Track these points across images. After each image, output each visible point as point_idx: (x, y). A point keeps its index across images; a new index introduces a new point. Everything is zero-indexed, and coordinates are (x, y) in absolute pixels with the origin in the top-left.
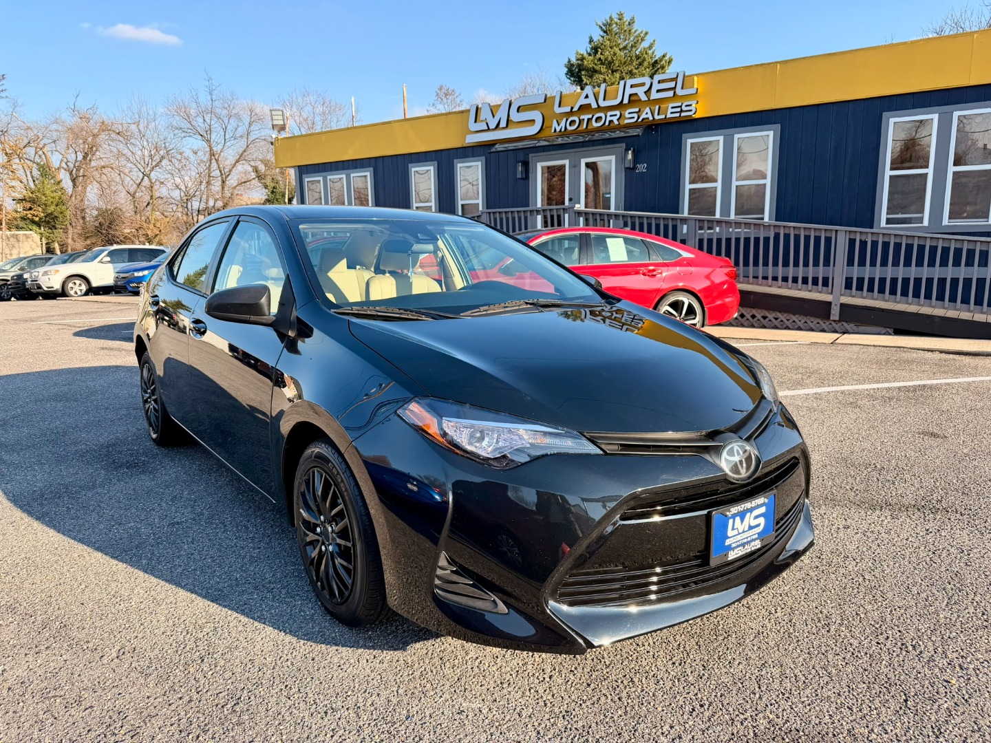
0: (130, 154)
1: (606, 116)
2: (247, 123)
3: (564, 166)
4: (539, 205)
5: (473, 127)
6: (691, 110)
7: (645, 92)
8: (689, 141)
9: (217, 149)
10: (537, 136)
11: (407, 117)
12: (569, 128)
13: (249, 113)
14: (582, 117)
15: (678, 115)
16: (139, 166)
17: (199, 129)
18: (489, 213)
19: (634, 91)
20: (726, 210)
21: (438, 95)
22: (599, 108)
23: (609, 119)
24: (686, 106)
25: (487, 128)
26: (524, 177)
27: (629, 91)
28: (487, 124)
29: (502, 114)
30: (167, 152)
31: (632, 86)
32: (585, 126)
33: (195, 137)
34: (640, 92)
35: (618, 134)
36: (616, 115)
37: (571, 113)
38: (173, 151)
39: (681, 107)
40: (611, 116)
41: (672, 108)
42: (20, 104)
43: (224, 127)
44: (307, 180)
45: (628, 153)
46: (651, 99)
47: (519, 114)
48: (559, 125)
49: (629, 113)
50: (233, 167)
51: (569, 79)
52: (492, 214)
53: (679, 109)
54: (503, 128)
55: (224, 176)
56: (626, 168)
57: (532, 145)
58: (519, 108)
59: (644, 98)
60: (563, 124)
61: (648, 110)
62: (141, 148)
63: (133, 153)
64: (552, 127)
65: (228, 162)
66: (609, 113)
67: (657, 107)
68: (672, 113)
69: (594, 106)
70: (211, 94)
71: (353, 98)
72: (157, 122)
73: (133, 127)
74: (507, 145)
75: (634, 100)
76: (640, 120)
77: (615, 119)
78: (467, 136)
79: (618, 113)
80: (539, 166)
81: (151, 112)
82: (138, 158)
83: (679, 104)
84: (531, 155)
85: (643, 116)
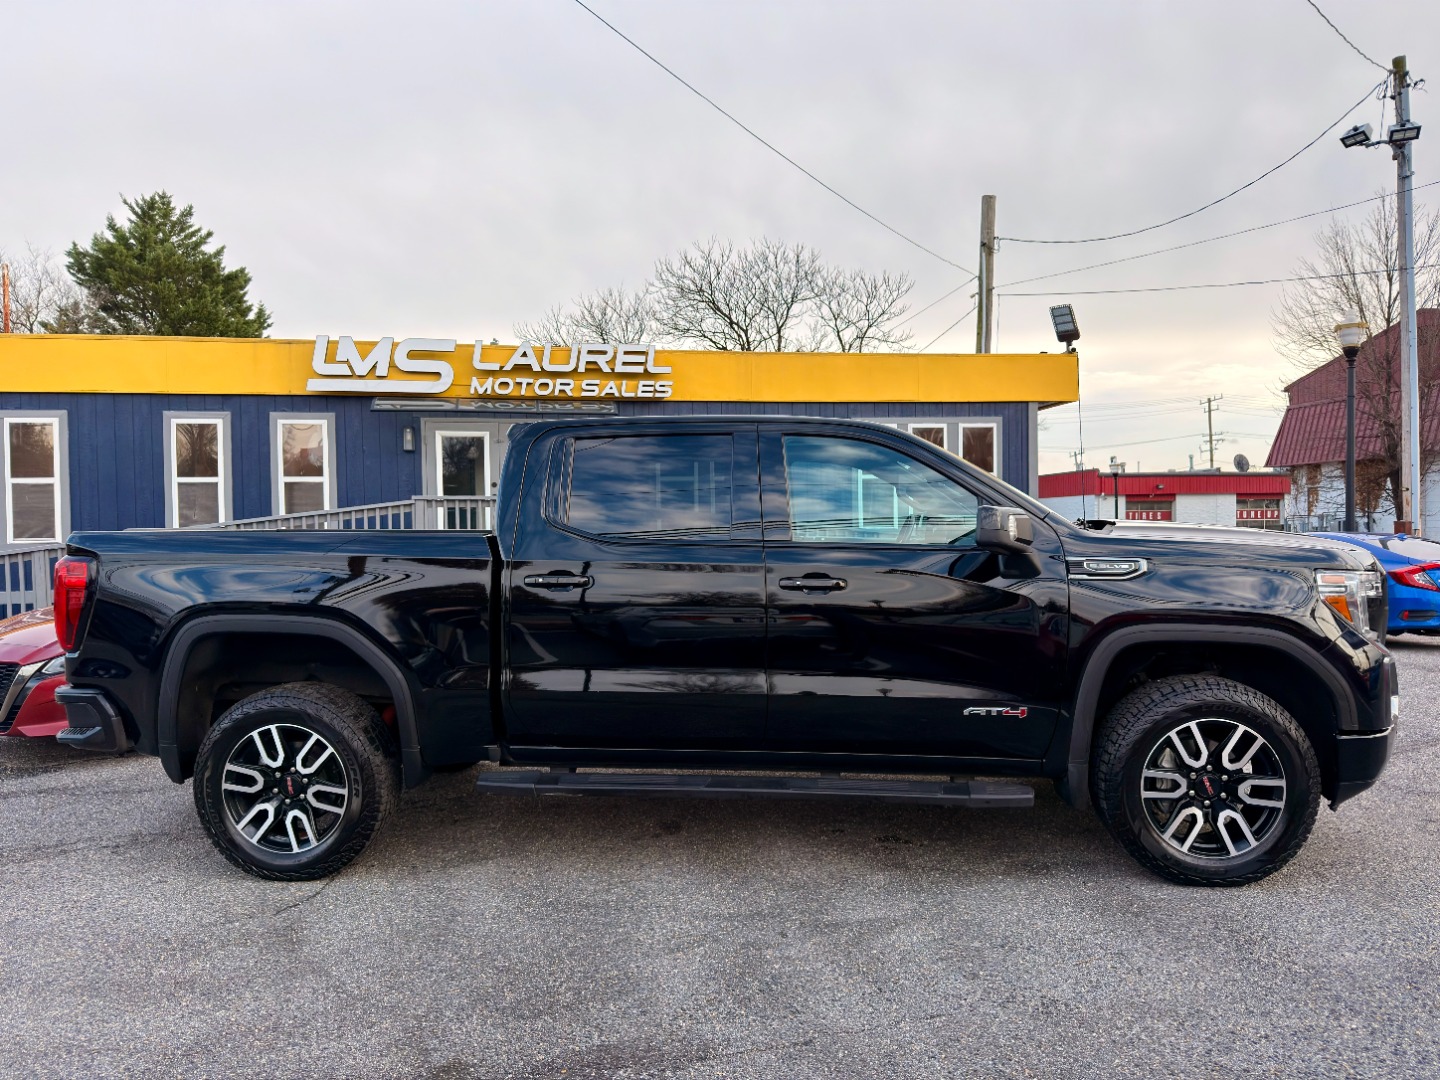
1: (554, 383)
4: (439, 492)
5: (322, 368)
6: (664, 392)
7: (608, 363)
10: (443, 396)
12: (498, 391)
19: (592, 358)
23: (559, 387)
24: (660, 386)
25: (349, 373)
26: (414, 449)
28: (350, 367)
29: (380, 356)
34: (601, 360)
35: (568, 407)
39: (653, 386)
40: (561, 384)
41: (644, 386)
46: (616, 371)
47: (412, 361)
48: (481, 386)
49: (587, 385)
53: (651, 389)
54: (384, 377)
58: (412, 352)
59: (606, 369)
60: (488, 385)
61: (612, 384)
64: (469, 386)
66: (559, 381)
67: (624, 382)
68: (643, 392)
69: (536, 368)
77: (568, 389)
78: (311, 381)
79: (571, 381)
80: (438, 435)
83: (652, 383)
84: (423, 420)
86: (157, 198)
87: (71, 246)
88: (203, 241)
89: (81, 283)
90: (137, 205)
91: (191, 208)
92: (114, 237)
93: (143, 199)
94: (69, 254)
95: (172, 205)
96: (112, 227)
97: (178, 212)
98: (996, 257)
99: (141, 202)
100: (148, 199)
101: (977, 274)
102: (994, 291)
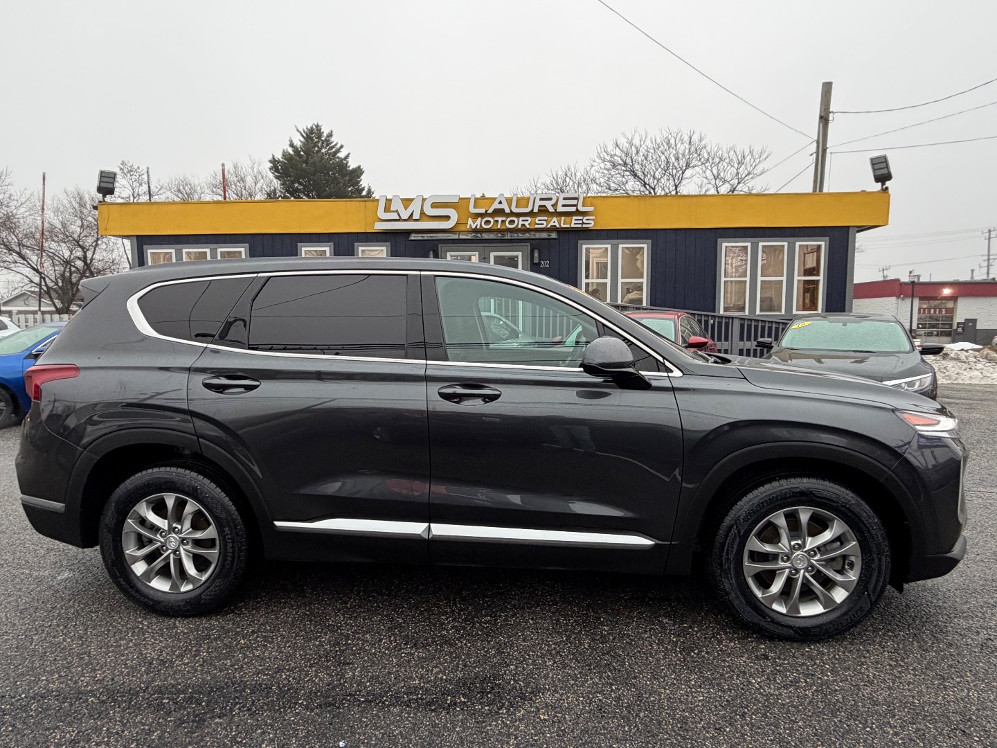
1: (518, 220)
6: (589, 224)
7: (553, 206)
8: (584, 247)
10: (451, 230)
12: (484, 226)
14: (496, 219)
15: (580, 226)
19: (543, 203)
20: (614, 300)
22: (512, 214)
23: (521, 223)
24: (586, 220)
25: (398, 218)
27: (538, 203)
28: (399, 214)
29: (415, 208)
32: (499, 227)
34: (549, 205)
36: (527, 220)
37: (485, 214)
39: (582, 220)
40: (523, 221)
44: (149, 251)
45: (534, 252)
46: (558, 211)
47: (434, 209)
48: (474, 223)
49: (539, 220)
53: (581, 222)
54: (417, 220)
56: (532, 263)
58: (434, 204)
59: (551, 210)
61: (555, 219)
64: (467, 223)
66: (521, 219)
67: (563, 218)
68: (575, 224)
69: (507, 211)
77: (526, 223)
78: (376, 223)
79: (529, 219)
83: (581, 218)
84: (442, 246)
85: (551, 224)
86: (314, 127)
87: (271, 157)
88: (338, 151)
89: (277, 177)
90: (304, 131)
91: (332, 132)
92: (293, 151)
93: (307, 128)
94: (271, 162)
95: (322, 131)
96: (292, 145)
97: (325, 134)
98: (831, 125)
99: (306, 130)
100: (309, 127)
101: (816, 138)
102: (827, 150)
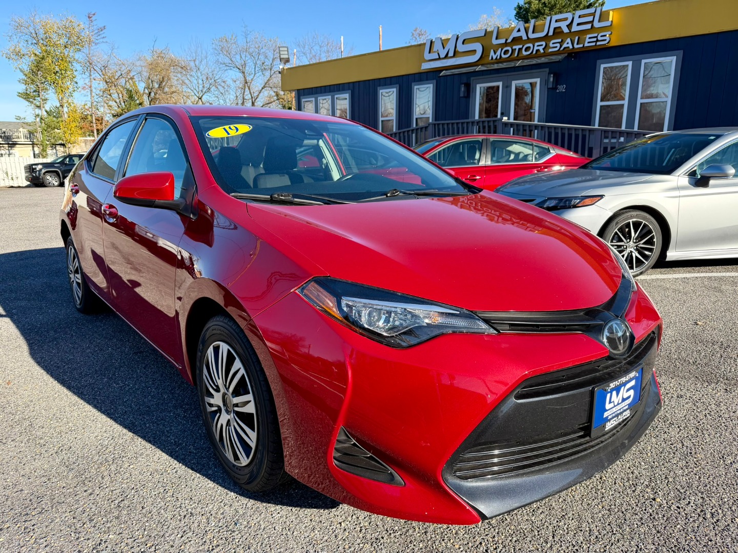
0: (189, 83)
1: (534, 46)
2: (271, 60)
3: (498, 87)
4: (477, 117)
5: (427, 56)
6: (605, 40)
7: (567, 26)
8: (603, 66)
9: (249, 79)
10: (478, 63)
11: (381, 50)
12: (503, 56)
13: (273, 52)
14: (514, 47)
15: (594, 44)
16: (195, 91)
17: (237, 64)
18: (435, 124)
19: (558, 25)
20: (630, 123)
21: (413, 34)
22: (529, 40)
23: (536, 48)
24: (601, 36)
25: (438, 57)
26: (466, 95)
27: (554, 25)
28: (438, 54)
29: (450, 47)
30: (215, 81)
31: (556, 21)
32: (516, 55)
33: (234, 69)
34: (564, 26)
35: (543, 60)
36: (542, 45)
37: (506, 44)
38: (218, 80)
39: (597, 37)
40: (538, 46)
41: (590, 38)
42: (116, 47)
43: (255, 62)
44: (303, 100)
45: (551, 77)
46: (572, 31)
47: (464, 45)
48: (495, 54)
49: (553, 43)
50: (260, 93)
51: (517, 19)
52: (436, 126)
53: (595, 39)
54: (451, 57)
55: (254, 100)
56: (548, 89)
57: (473, 71)
58: (464, 40)
59: (566, 30)
60: (498, 53)
61: (569, 40)
62: (196, 78)
63: (190, 81)
64: (489, 56)
65: (257, 89)
66: (537, 44)
67: (577, 38)
68: (589, 42)
69: (525, 38)
70: (246, 38)
71: (342, 37)
72: (208, 59)
73: (192, 64)
74: (453, 71)
75: (558, 32)
76: (562, 49)
77: (541, 48)
78: (423, 64)
79: (544, 43)
80: (478, 87)
81: (204, 52)
82: (194, 85)
83: (596, 35)
84: (472, 78)
85: (565, 45)
